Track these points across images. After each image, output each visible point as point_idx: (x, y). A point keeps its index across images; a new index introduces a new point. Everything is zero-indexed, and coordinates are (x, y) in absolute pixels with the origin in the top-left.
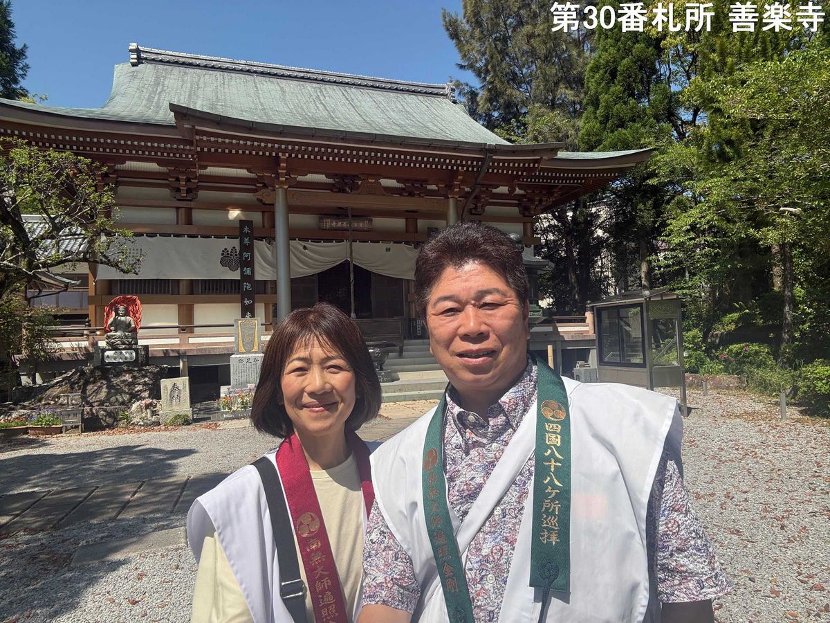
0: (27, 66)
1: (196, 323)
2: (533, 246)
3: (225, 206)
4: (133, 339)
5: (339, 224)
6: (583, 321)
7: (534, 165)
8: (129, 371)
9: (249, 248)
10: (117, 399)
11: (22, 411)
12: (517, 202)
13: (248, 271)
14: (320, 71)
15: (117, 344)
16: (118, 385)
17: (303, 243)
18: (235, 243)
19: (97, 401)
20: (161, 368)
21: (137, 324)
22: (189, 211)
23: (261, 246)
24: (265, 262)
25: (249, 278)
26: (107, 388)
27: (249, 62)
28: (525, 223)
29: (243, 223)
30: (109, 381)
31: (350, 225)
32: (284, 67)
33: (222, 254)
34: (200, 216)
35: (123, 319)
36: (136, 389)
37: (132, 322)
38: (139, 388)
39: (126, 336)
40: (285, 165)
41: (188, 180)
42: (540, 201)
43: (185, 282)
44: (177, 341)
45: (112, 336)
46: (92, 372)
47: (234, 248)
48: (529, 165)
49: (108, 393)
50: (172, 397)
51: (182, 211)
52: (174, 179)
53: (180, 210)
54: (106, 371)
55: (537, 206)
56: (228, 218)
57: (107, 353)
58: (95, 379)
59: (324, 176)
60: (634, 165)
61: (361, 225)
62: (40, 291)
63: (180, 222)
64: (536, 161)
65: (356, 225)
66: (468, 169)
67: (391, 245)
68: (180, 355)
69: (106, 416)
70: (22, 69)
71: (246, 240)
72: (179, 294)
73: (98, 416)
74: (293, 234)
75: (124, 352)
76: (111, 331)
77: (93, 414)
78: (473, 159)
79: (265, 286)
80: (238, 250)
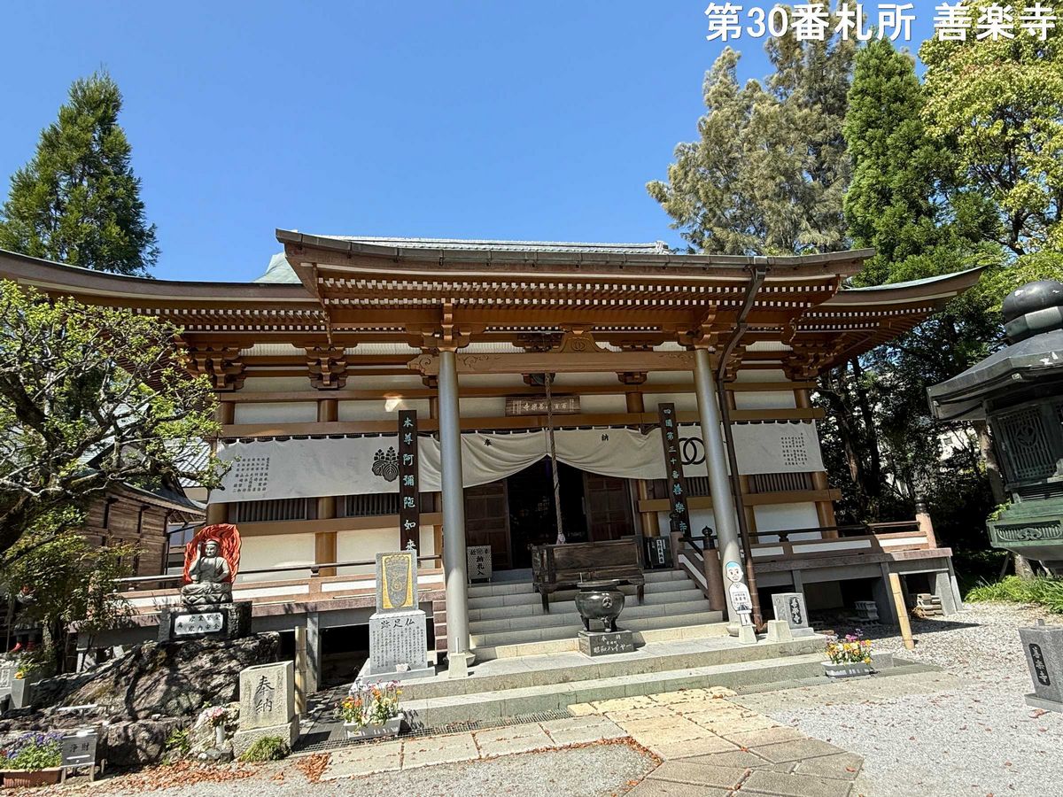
1: (339, 561)
3: (379, 395)
4: (223, 593)
5: (534, 407)
6: (915, 528)
7: (827, 288)
8: (211, 649)
9: (411, 448)
10: (178, 703)
12: (780, 362)
13: (410, 481)
15: (199, 604)
16: (186, 677)
17: (486, 437)
18: (394, 442)
19: (145, 709)
20: (264, 642)
22: (334, 403)
23: (426, 443)
24: (433, 465)
25: (411, 491)
26: (167, 682)
28: (796, 391)
29: (403, 414)
30: (174, 669)
31: (549, 408)
33: (376, 458)
34: (346, 409)
35: (211, 561)
36: (213, 684)
37: (225, 567)
38: (219, 679)
39: (213, 589)
40: (450, 316)
41: (332, 363)
42: (817, 358)
44: (305, 589)
45: (192, 589)
46: (153, 653)
47: (391, 448)
48: (819, 289)
49: (167, 693)
50: (258, 702)
52: (315, 363)
53: (322, 402)
54: (174, 649)
55: (811, 365)
56: (385, 409)
57: (179, 620)
58: (155, 665)
59: (510, 344)
60: (955, 293)
61: (564, 406)
63: (321, 420)
64: (828, 282)
65: (557, 407)
66: (723, 302)
67: (609, 431)
68: (308, 613)
69: (147, 742)
71: (408, 437)
72: (317, 518)
73: (134, 741)
74: (467, 425)
75: (205, 616)
76: (191, 583)
77: (127, 737)
78: (732, 285)
79: (434, 500)
80: (396, 453)
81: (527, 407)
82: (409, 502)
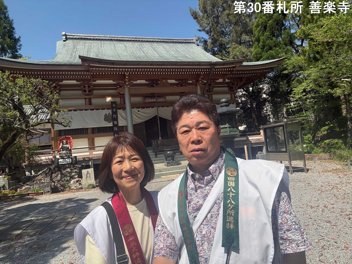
0: (21, 45)
1: (96, 146)
2: (235, 103)
3: (104, 96)
4: (70, 154)
5: (152, 100)
6: (260, 134)
7: (233, 69)
8: (69, 167)
9: (115, 113)
10: (65, 179)
11: (27, 186)
12: (227, 85)
13: (116, 123)
14: (141, 37)
15: (64, 156)
16: (65, 173)
17: (138, 109)
18: (110, 111)
19: (57, 181)
20: (82, 165)
21: (71, 147)
22: (90, 99)
23: (120, 112)
24: (123, 118)
25: (117, 125)
26: (60, 175)
27: (111, 36)
28: (231, 94)
29: (112, 103)
30: (61, 172)
31: (157, 100)
32: (125, 37)
33: (105, 116)
34: (94, 101)
35: (65, 146)
36: (72, 175)
37: (69, 147)
38: (73, 174)
39: (67, 153)
40: (128, 77)
41: (89, 87)
42: (237, 84)
43: (90, 129)
44: (88, 153)
45: (61, 153)
46: (54, 168)
47: (109, 113)
48: (231, 69)
49: (61, 177)
50: (87, 177)
51: (87, 100)
52: (83, 87)
53: (86, 99)
54: (60, 168)
55: (236, 86)
56: (106, 101)
57: (60, 160)
58: (55, 171)
59: (144, 81)
60: (277, 65)
61: (161, 100)
62: (32, 137)
63: (86, 104)
64: (234, 67)
65: (159, 100)
66: (205, 73)
68: (90, 159)
69: (60, 187)
70: (19, 46)
71: (114, 110)
72: (88, 134)
73: (57, 186)
74: (133, 106)
75: (66, 159)
76: (61, 151)
77: (55, 186)
78: (206, 69)
79: (123, 128)
80: (111, 114)
81: (150, 100)
82: (116, 129)
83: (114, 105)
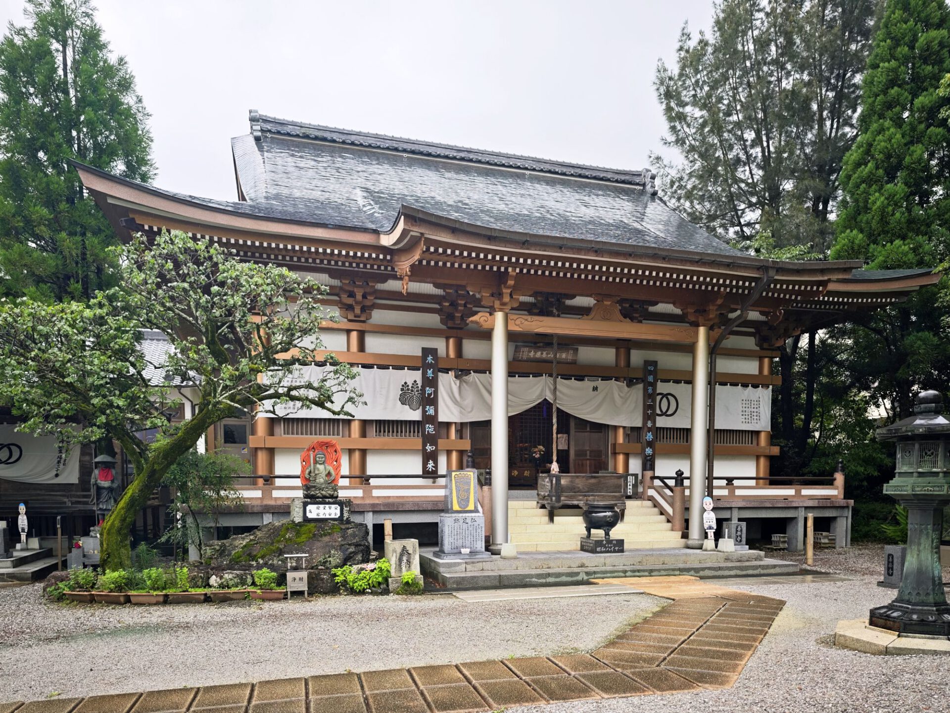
1: (370, 473)
4: (334, 491)
5: (538, 355)
9: (431, 382)
13: (431, 411)
22: (362, 335)
24: (452, 400)
25: (431, 419)
28: (760, 358)
29: (426, 352)
33: (402, 390)
34: (373, 342)
35: (322, 467)
39: (326, 488)
41: (364, 296)
43: (357, 422)
47: (415, 381)
51: (354, 335)
52: (346, 295)
53: (352, 333)
61: (564, 356)
63: (351, 349)
64: (822, 283)
65: (558, 356)
67: (599, 383)
71: (430, 373)
79: (448, 430)
80: (420, 385)
81: (532, 354)
82: (430, 428)
83: (430, 359)
